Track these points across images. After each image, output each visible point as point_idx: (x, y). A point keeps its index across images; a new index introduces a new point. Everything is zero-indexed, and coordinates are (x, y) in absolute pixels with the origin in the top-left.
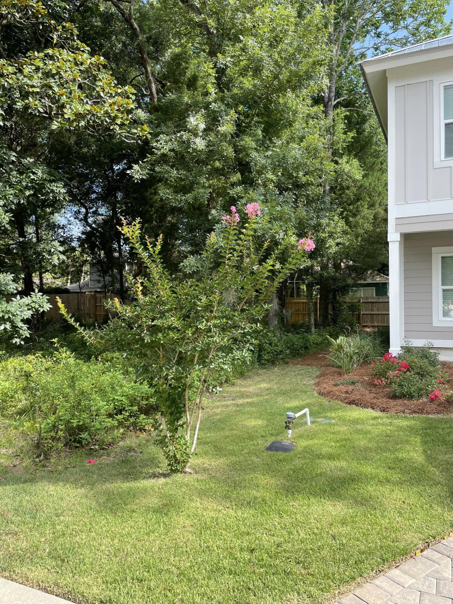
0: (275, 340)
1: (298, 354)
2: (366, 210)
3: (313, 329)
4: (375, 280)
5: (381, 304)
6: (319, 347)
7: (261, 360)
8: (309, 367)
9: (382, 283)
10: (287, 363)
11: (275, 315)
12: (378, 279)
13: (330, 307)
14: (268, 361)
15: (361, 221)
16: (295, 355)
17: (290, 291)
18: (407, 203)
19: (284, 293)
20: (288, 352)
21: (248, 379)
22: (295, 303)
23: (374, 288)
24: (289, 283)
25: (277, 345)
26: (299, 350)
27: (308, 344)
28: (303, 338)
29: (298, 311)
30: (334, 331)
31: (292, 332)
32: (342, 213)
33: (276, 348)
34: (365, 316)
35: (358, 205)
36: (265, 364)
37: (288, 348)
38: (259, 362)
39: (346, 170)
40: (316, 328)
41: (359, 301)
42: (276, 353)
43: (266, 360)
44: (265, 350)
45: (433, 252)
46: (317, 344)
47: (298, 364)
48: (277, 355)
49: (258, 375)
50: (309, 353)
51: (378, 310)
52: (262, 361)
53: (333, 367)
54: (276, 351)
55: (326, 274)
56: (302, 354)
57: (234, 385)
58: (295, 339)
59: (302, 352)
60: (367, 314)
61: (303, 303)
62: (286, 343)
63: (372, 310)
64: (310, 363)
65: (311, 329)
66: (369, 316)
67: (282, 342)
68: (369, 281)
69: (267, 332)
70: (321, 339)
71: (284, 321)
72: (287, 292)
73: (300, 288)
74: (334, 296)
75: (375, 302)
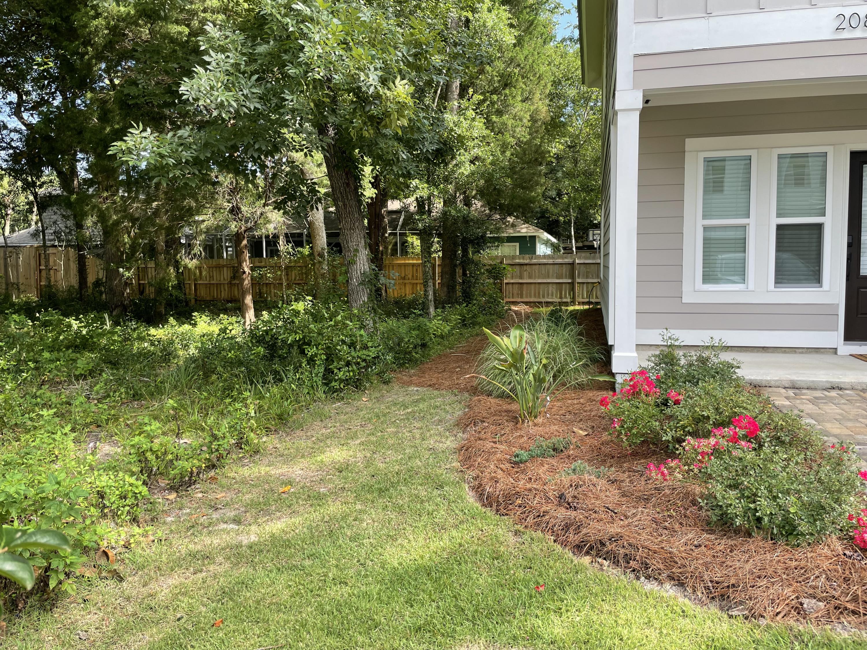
0: (361, 336)
1: (410, 360)
2: (520, 104)
3: (432, 310)
4: (519, 232)
5: (534, 267)
6: (446, 343)
7: (331, 381)
8: (436, 392)
9: (530, 237)
10: (386, 382)
11: (362, 283)
12: (524, 230)
13: (459, 271)
14: (346, 382)
15: (510, 122)
16: (404, 364)
17: (390, 247)
18: (659, 19)
19: (381, 249)
20: (389, 357)
21: (299, 433)
22: (400, 265)
23: (517, 244)
24: (390, 234)
25: (365, 347)
26: (410, 352)
27: (427, 339)
28: (419, 328)
29: (404, 278)
30: (469, 311)
31: (395, 315)
32: (480, 103)
33: (365, 352)
34: (511, 286)
35: (506, 95)
36: (341, 390)
37: (391, 349)
38: (326, 384)
39: (490, 24)
40: (436, 308)
41: (502, 262)
42: (364, 364)
43: (341, 381)
44: (340, 359)
45: (687, 148)
46: (442, 337)
47: (410, 383)
48: (366, 368)
49: (322, 417)
50: (428, 355)
51: (530, 277)
52: (333, 384)
53: (489, 395)
54: (364, 360)
55: (453, 212)
56: (417, 360)
57: (257, 452)
58: (403, 330)
59: (417, 356)
60: (513, 283)
61: (413, 265)
62: (386, 337)
63: (521, 277)
64: (434, 381)
65: (428, 308)
66: (517, 286)
67: (378, 338)
68: (510, 232)
69: (345, 318)
70: (448, 328)
71: (381, 295)
72: (386, 248)
73: (406, 242)
74: (465, 251)
75: (526, 264)
